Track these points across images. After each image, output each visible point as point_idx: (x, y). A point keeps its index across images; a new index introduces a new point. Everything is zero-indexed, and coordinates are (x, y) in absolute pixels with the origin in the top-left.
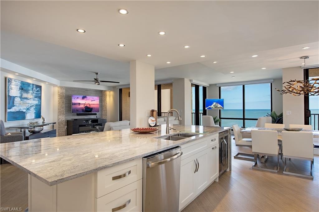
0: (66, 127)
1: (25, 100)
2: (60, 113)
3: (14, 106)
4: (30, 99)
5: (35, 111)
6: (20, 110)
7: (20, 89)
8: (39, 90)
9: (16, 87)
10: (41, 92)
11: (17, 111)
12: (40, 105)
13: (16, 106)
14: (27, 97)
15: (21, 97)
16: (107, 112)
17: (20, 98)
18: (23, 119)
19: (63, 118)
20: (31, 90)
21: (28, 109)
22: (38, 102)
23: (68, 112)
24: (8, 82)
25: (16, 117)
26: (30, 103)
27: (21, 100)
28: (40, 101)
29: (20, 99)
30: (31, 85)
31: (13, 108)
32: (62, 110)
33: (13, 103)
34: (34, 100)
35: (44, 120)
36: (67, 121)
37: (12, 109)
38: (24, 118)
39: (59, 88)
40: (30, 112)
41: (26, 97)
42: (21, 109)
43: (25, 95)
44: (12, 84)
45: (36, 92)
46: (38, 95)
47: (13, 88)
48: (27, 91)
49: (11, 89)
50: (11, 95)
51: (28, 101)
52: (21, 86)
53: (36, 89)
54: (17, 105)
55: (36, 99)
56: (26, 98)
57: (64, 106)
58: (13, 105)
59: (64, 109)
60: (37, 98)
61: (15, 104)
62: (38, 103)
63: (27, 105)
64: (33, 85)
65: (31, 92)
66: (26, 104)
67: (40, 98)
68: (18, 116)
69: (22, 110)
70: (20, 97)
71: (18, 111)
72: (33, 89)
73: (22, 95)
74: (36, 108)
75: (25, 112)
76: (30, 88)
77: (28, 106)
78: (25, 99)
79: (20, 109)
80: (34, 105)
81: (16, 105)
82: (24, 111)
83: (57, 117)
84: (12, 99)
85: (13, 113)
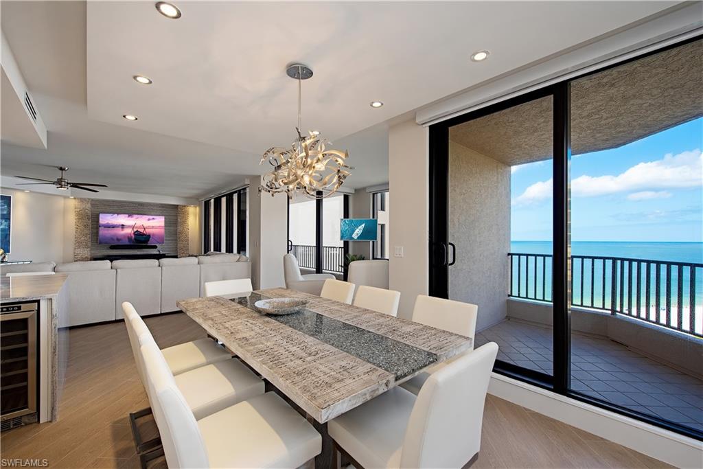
2: (79, 244)
10: (10, 207)
32: (83, 238)
39: (77, 201)
59: (88, 238)
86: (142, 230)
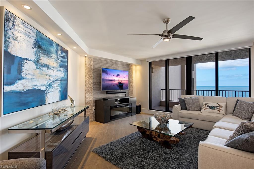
0: (94, 108)
1: (44, 69)
2: (87, 91)
3: (21, 78)
4: (53, 68)
5: (60, 89)
6: (36, 88)
7: (35, 45)
8: (66, 57)
9: (28, 39)
10: (68, 60)
11: (28, 88)
12: (67, 80)
13: (25, 78)
14: (48, 64)
15: (36, 62)
16: (134, 89)
17: (36, 64)
18: (42, 105)
19: (91, 97)
20: (55, 52)
21: (49, 85)
22: (64, 74)
23: (96, 89)
24: (6, 20)
25: (26, 102)
26: (53, 75)
27: (37, 68)
28: (66, 74)
29: (34, 66)
30: (54, 45)
31: (20, 82)
32: (89, 86)
33: (20, 71)
34: (58, 71)
35: (73, 103)
36: (96, 100)
37: (16, 85)
38: (42, 102)
39: (87, 59)
40: (52, 90)
41: (45, 63)
42: (38, 84)
43: (44, 60)
44: (16, 27)
45: (61, 58)
46: (64, 64)
47: (18, 39)
48: (47, 53)
49: (14, 40)
50: (13, 53)
51: (50, 72)
52: (37, 41)
53: (61, 53)
54: (30, 77)
55: (61, 69)
56: (46, 66)
57: (92, 81)
58: (19, 77)
59: (91, 86)
60: (62, 67)
61: (23, 75)
62: (64, 76)
63: (48, 78)
64: (57, 45)
65: (54, 55)
66: (46, 76)
67: (66, 68)
68: (30, 99)
69: (39, 88)
70: (34, 60)
71: (30, 90)
72: (57, 51)
73: (38, 58)
74: (61, 84)
75: (43, 91)
76: (53, 49)
77: (50, 80)
78: (44, 67)
79: (36, 86)
80: (59, 79)
81: (27, 76)
82: (43, 88)
83: (84, 96)
84: (16, 62)
85: (20, 93)
86: (121, 82)
